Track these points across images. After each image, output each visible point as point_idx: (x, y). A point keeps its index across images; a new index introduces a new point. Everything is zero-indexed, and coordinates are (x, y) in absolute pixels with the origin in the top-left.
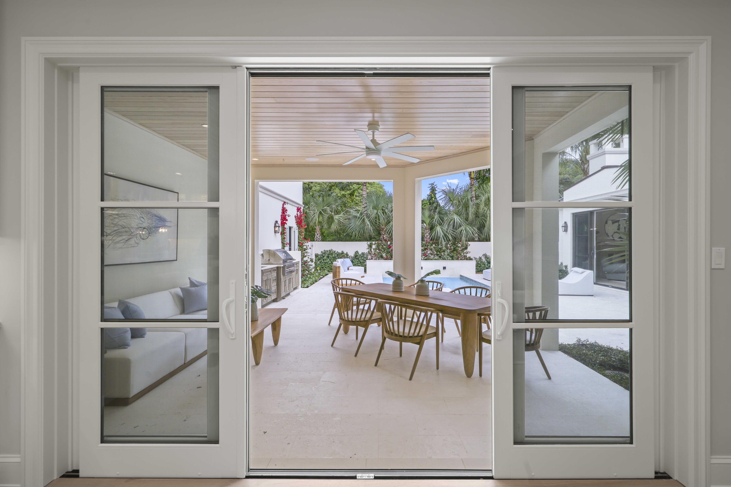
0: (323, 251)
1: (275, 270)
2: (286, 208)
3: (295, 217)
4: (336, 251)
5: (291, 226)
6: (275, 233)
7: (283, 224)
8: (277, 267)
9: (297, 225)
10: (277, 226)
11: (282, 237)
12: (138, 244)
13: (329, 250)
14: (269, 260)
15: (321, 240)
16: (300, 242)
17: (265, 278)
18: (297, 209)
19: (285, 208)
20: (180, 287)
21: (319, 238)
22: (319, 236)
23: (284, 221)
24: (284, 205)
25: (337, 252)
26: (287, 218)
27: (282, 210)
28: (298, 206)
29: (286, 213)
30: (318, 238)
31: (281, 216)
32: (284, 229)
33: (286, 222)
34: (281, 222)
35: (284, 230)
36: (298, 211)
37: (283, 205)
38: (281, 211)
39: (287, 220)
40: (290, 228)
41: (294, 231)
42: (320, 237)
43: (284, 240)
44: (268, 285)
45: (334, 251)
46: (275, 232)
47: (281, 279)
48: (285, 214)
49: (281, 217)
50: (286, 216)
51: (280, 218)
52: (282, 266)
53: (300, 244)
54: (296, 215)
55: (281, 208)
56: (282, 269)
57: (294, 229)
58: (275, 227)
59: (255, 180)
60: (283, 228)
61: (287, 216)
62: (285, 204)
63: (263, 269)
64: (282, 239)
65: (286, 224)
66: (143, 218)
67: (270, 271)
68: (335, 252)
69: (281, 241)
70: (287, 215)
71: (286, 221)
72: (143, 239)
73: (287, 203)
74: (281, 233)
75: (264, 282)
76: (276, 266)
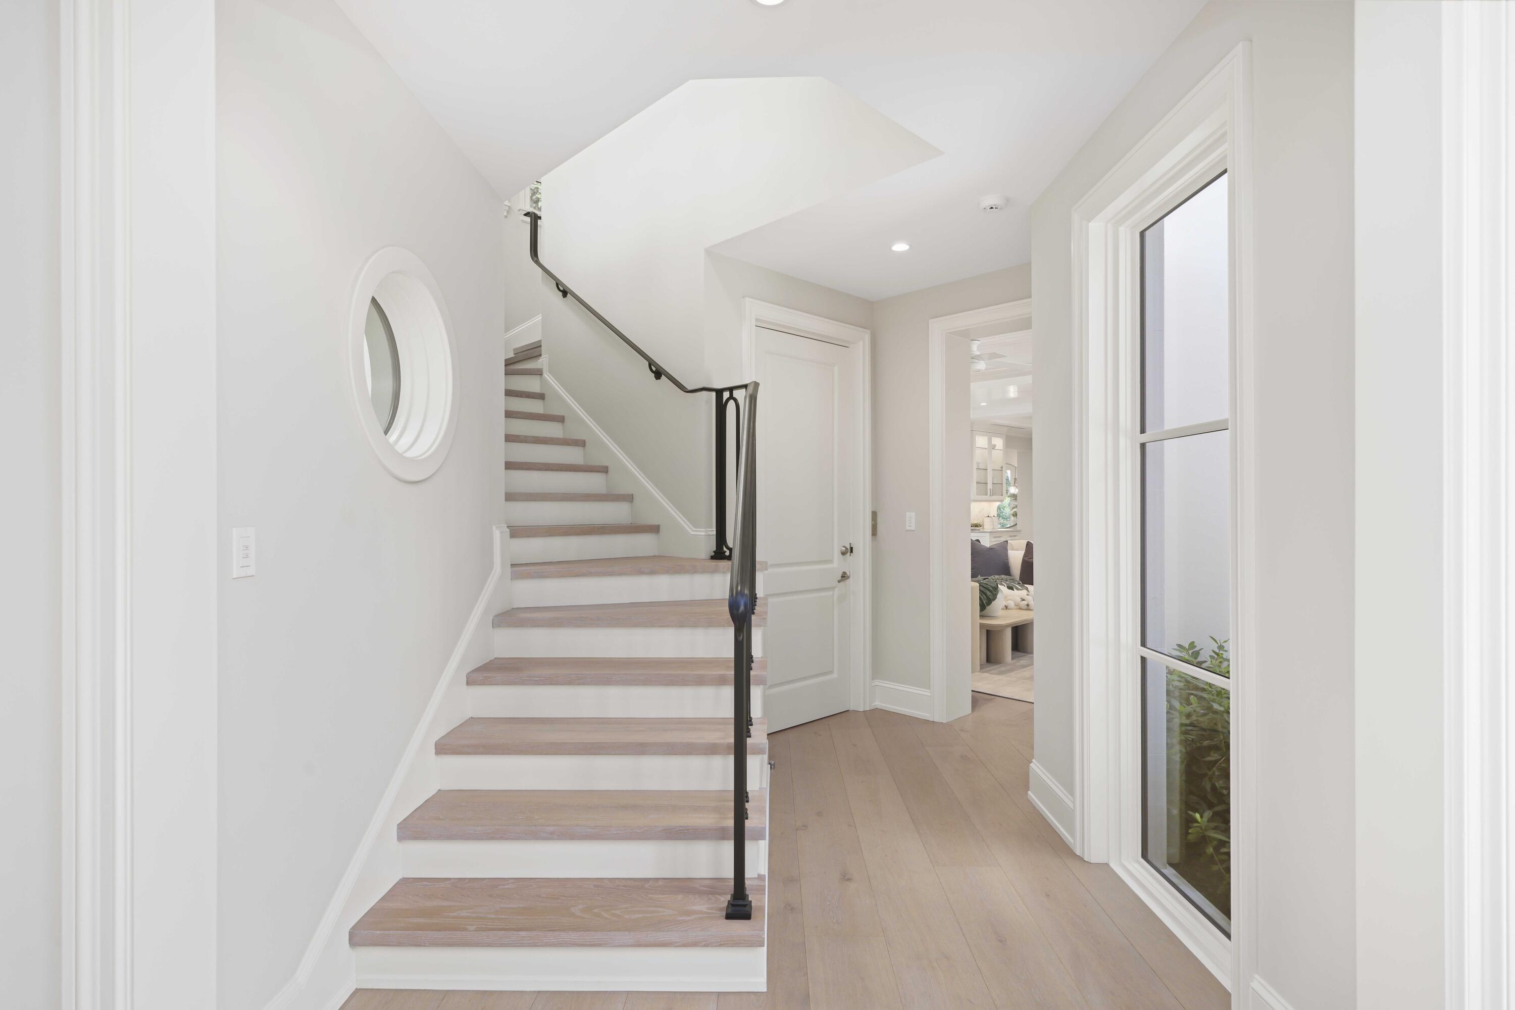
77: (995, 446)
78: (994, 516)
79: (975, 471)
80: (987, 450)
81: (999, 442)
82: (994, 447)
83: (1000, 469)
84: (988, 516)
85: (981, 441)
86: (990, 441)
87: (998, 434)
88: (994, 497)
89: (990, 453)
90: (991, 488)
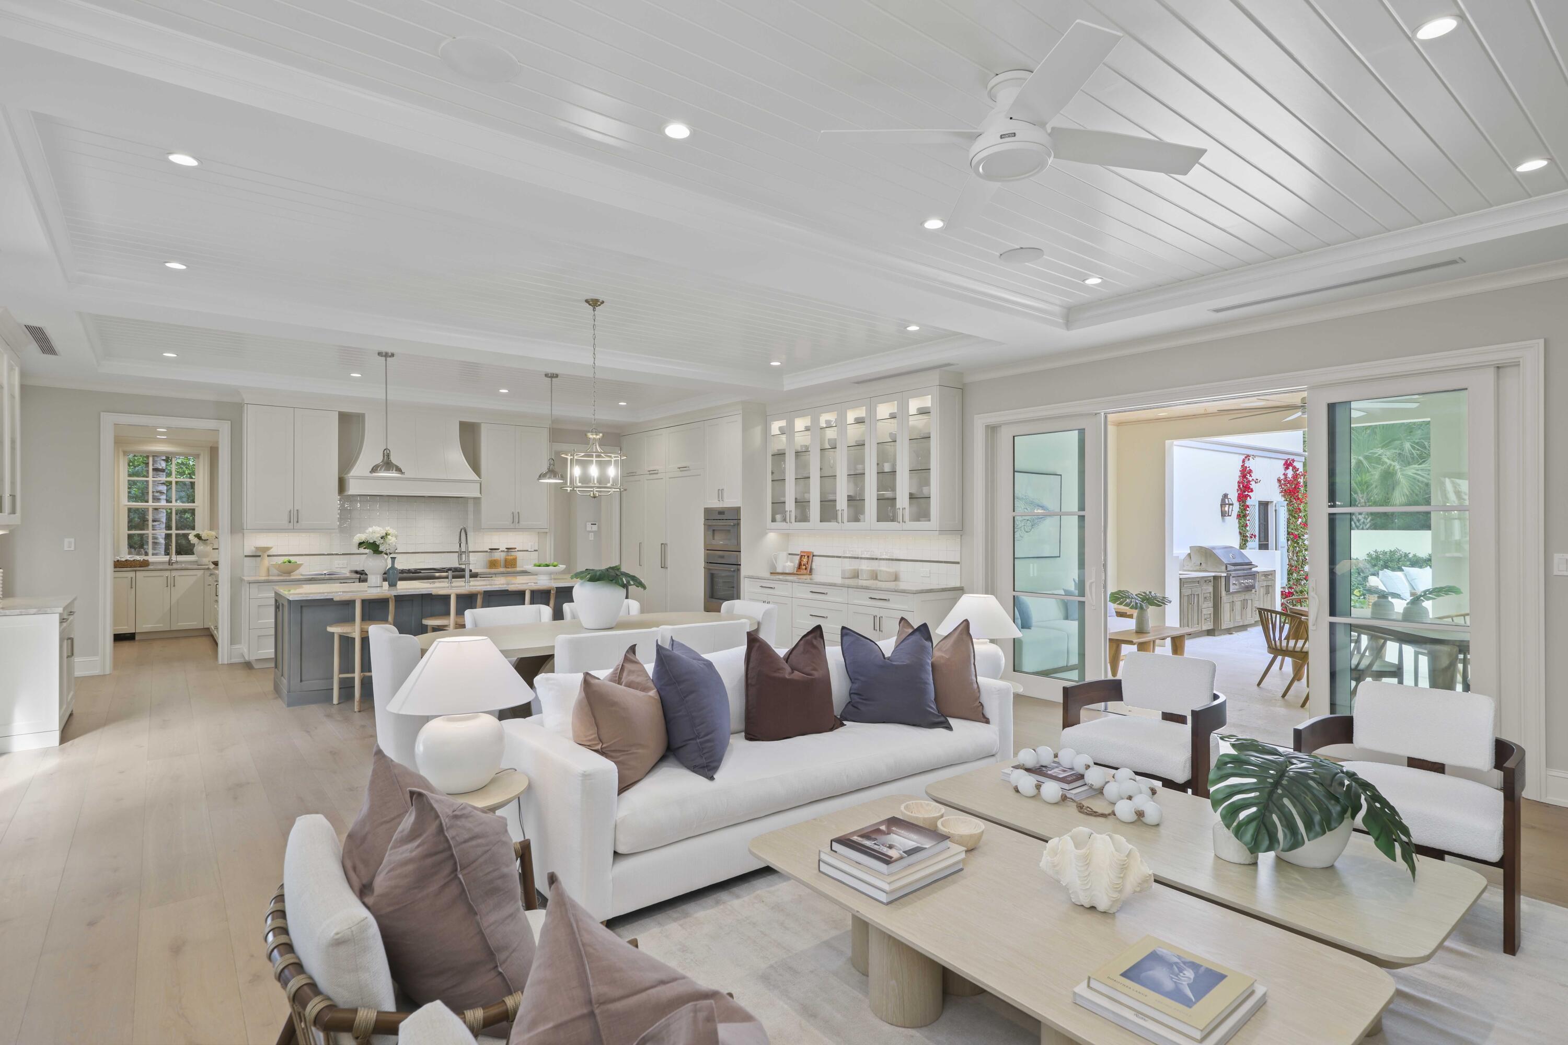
0: (1372, 553)
1: (1210, 581)
2: (1249, 467)
3: (1279, 481)
4: (1409, 553)
5: (1264, 499)
6: (1222, 516)
7: (1242, 498)
8: (1215, 577)
9: (1284, 496)
10: (1227, 504)
11: (1240, 523)
12: (1022, 537)
13: (1391, 551)
14: (1201, 564)
15: (1371, 526)
16: (1293, 531)
17: (1187, 592)
18: (1284, 465)
19: (1246, 467)
20: (1064, 590)
21: (1364, 523)
22: (1365, 518)
23: (1246, 493)
24: (1246, 461)
25: (1415, 556)
26: (1251, 487)
27: (1240, 471)
28: (1287, 457)
29: (1251, 476)
30: (1362, 521)
31: (1239, 482)
32: (1244, 508)
33: (1249, 494)
34: (1237, 495)
35: (1245, 510)
36: (1287, 468)
37: (1244, 461)
38: (1239, 474)
39: (1252, 491)
40: (1264, 505)
41: (1276, 510)
42: (1369, 520)
43: (1244, 529)
44: (1194, 603)
45: (1406, 553)
46: (1224, 514)
47: (1221, 597)
48: (1247, 479)
49: (1239, 486)
50: (1251, 483)
51: (1237, 488)
52: (1225, 575)
53: (1292, 537)
54: (1282, 477)
55: (1240, 468)
56: (1223, 580)
57: (1276, 506)
58: (1221, 505)
59: (1166, 441)
60: (1242, 506)
61: (1253, 483)
62: (1249, 460)
63: (1182, 577)
64: (1239, 526)
65: (1250, 498)
66: (1027, 509)
67: (1198, 581)
68: (1406, 555)
69: (1238, 531)
70: (1253, 480)
71: (1248, 492)
72: (1027, 532)
73: (1254, 456)
74: (1239, 516)
75: (1186, 598)
76: (1213, 574)
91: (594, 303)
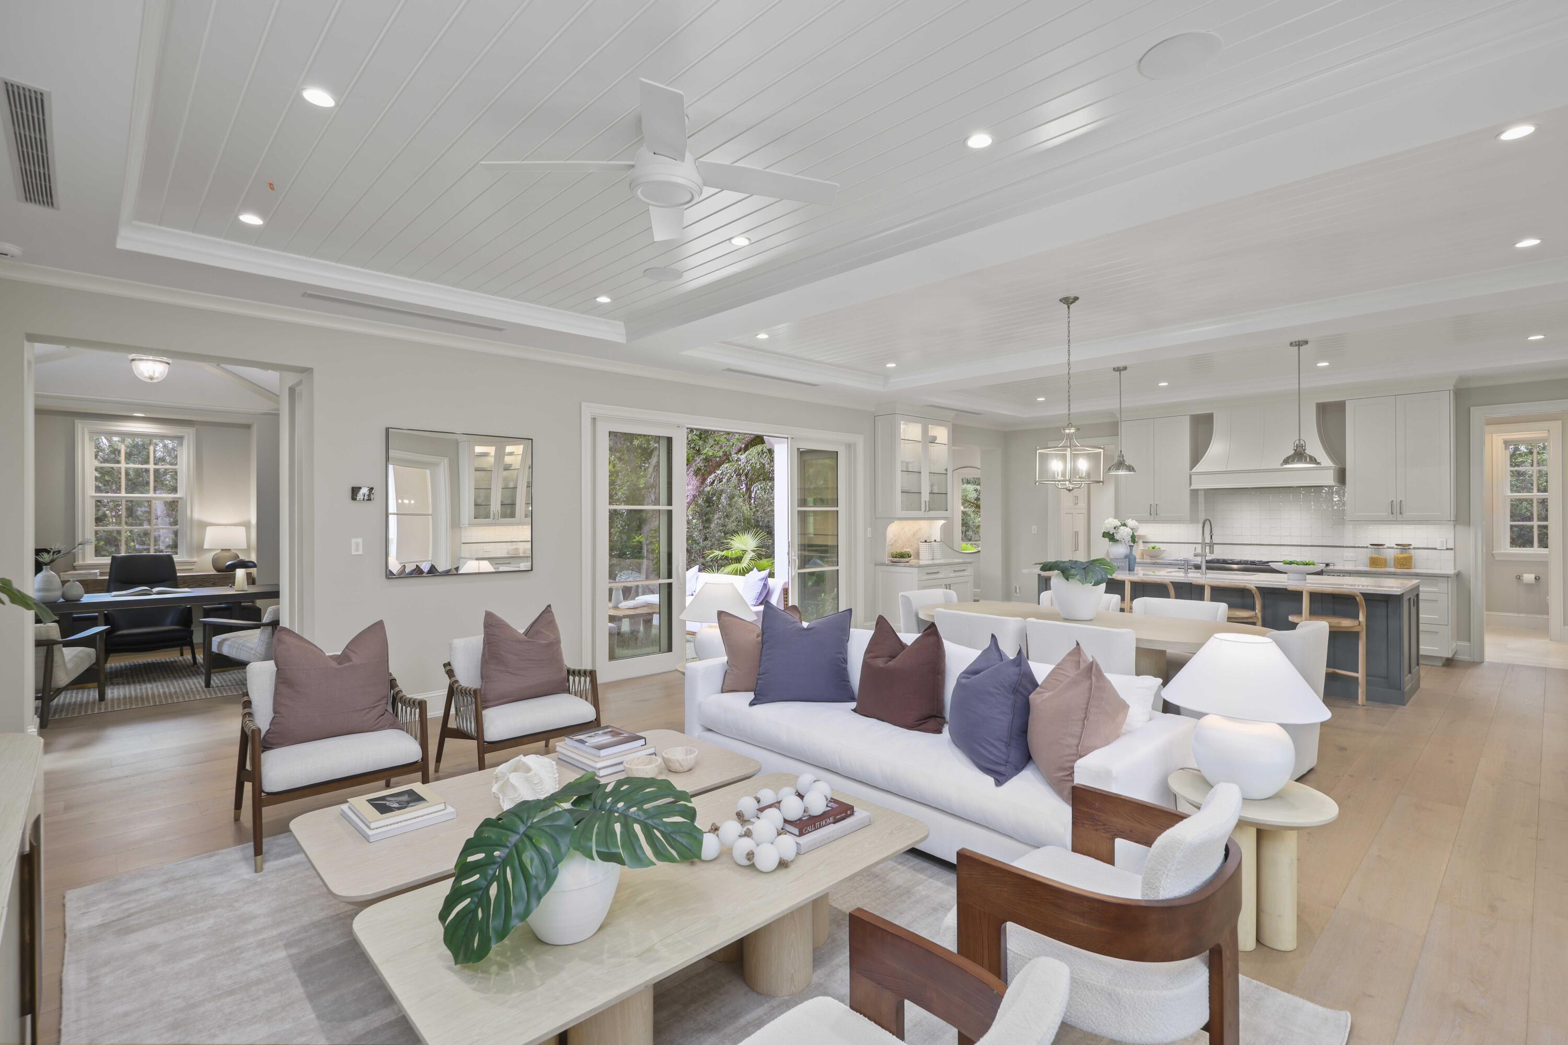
77: (935, 438)
78: (935, 541)
79: (899, 475)
80: (921, 444)
81: (941, 434)
82: (933, 440)
83: (944, 472)
84: (926, 541)
85: (910, 431)
86: (925, 431)
87: (940, 422)
88: (932, 514)
89: (925, 450)
90: (927, 499)
91: (1069, 301)
